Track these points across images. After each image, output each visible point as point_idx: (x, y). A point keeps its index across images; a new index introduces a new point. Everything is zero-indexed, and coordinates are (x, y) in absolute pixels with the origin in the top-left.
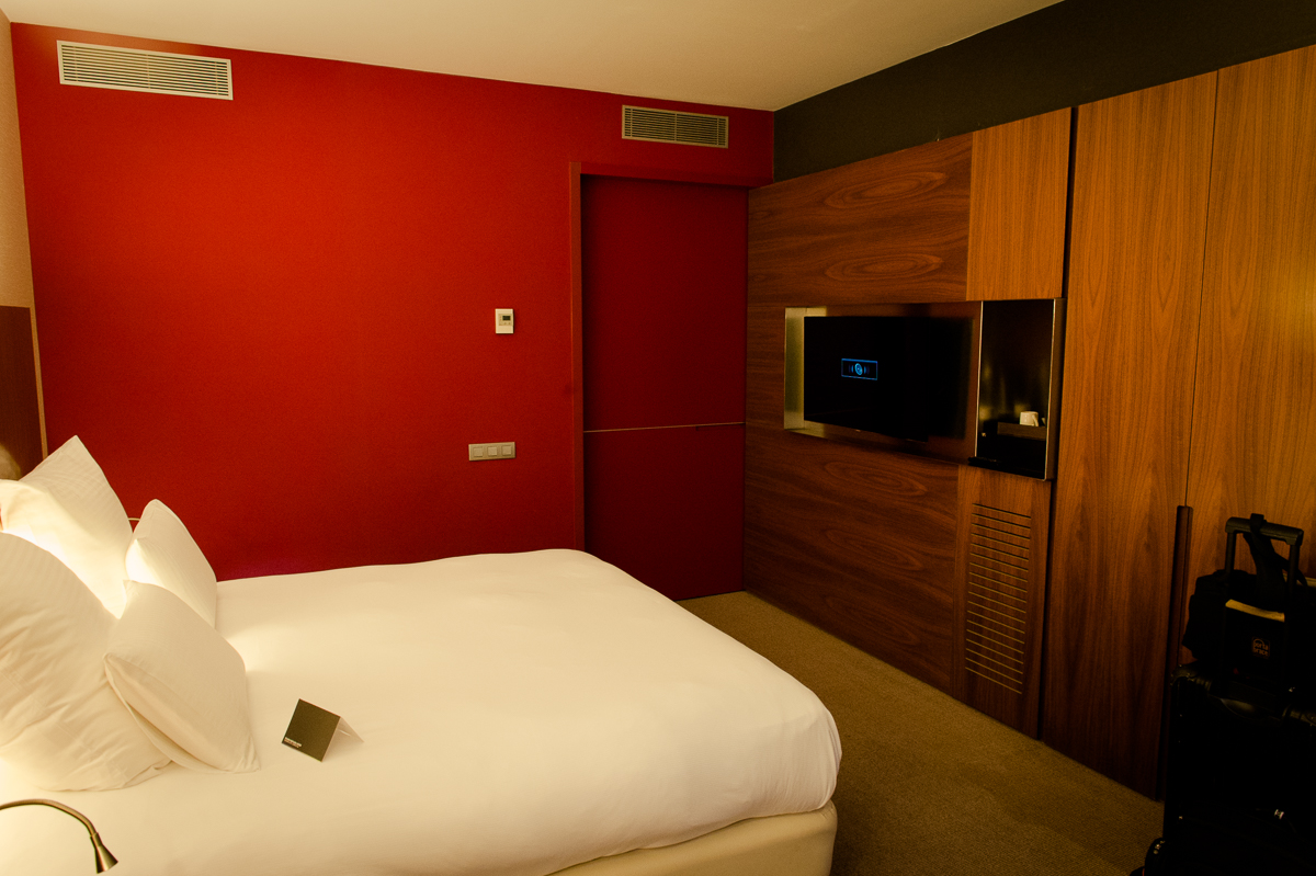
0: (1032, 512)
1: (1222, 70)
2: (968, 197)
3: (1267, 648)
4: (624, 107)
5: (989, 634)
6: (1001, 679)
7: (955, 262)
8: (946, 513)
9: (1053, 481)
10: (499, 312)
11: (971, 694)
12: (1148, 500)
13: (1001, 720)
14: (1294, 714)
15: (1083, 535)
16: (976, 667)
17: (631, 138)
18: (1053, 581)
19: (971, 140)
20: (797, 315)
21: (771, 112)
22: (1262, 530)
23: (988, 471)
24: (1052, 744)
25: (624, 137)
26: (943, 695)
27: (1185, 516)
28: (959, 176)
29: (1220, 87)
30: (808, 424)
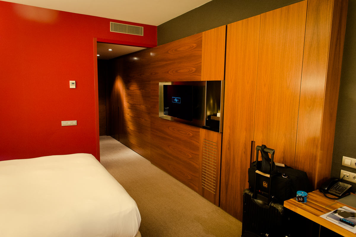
0: (217, 142)
1: (262, 14)
2: (201, 51)
3: (267, 184)
4: (111, 22)
5: (207, 177)
6: (210, 189)
7: (198, 70)
8: (197, 142)
9: (222, 133)
10: (71, 82)
11: (203, 193)
12: (244, 139)
13: (210, 201)
14: (272, 205)
15: (229, 149)
16: (204, 186)
17: (113, 31)
18: (222, 162)
19: (202, 34)
20: (161, 84)
21: (156, 26)
22: (264, 150)
23: (207, 130)
24: (222, 208)
25: (111, 31)
26: (197, 193)
27: (253, 144)
28: (199, 45)
29: (261, 19)
30: (165, 116)
